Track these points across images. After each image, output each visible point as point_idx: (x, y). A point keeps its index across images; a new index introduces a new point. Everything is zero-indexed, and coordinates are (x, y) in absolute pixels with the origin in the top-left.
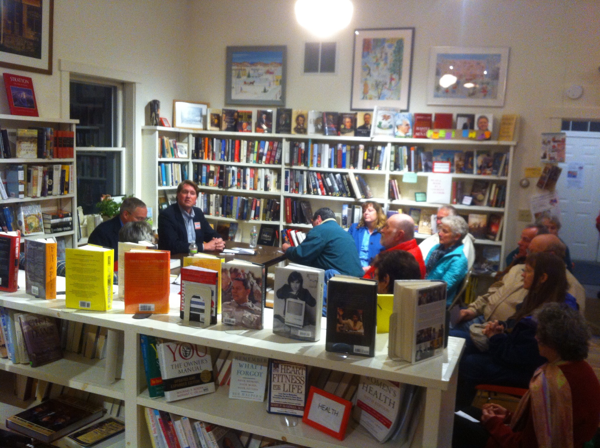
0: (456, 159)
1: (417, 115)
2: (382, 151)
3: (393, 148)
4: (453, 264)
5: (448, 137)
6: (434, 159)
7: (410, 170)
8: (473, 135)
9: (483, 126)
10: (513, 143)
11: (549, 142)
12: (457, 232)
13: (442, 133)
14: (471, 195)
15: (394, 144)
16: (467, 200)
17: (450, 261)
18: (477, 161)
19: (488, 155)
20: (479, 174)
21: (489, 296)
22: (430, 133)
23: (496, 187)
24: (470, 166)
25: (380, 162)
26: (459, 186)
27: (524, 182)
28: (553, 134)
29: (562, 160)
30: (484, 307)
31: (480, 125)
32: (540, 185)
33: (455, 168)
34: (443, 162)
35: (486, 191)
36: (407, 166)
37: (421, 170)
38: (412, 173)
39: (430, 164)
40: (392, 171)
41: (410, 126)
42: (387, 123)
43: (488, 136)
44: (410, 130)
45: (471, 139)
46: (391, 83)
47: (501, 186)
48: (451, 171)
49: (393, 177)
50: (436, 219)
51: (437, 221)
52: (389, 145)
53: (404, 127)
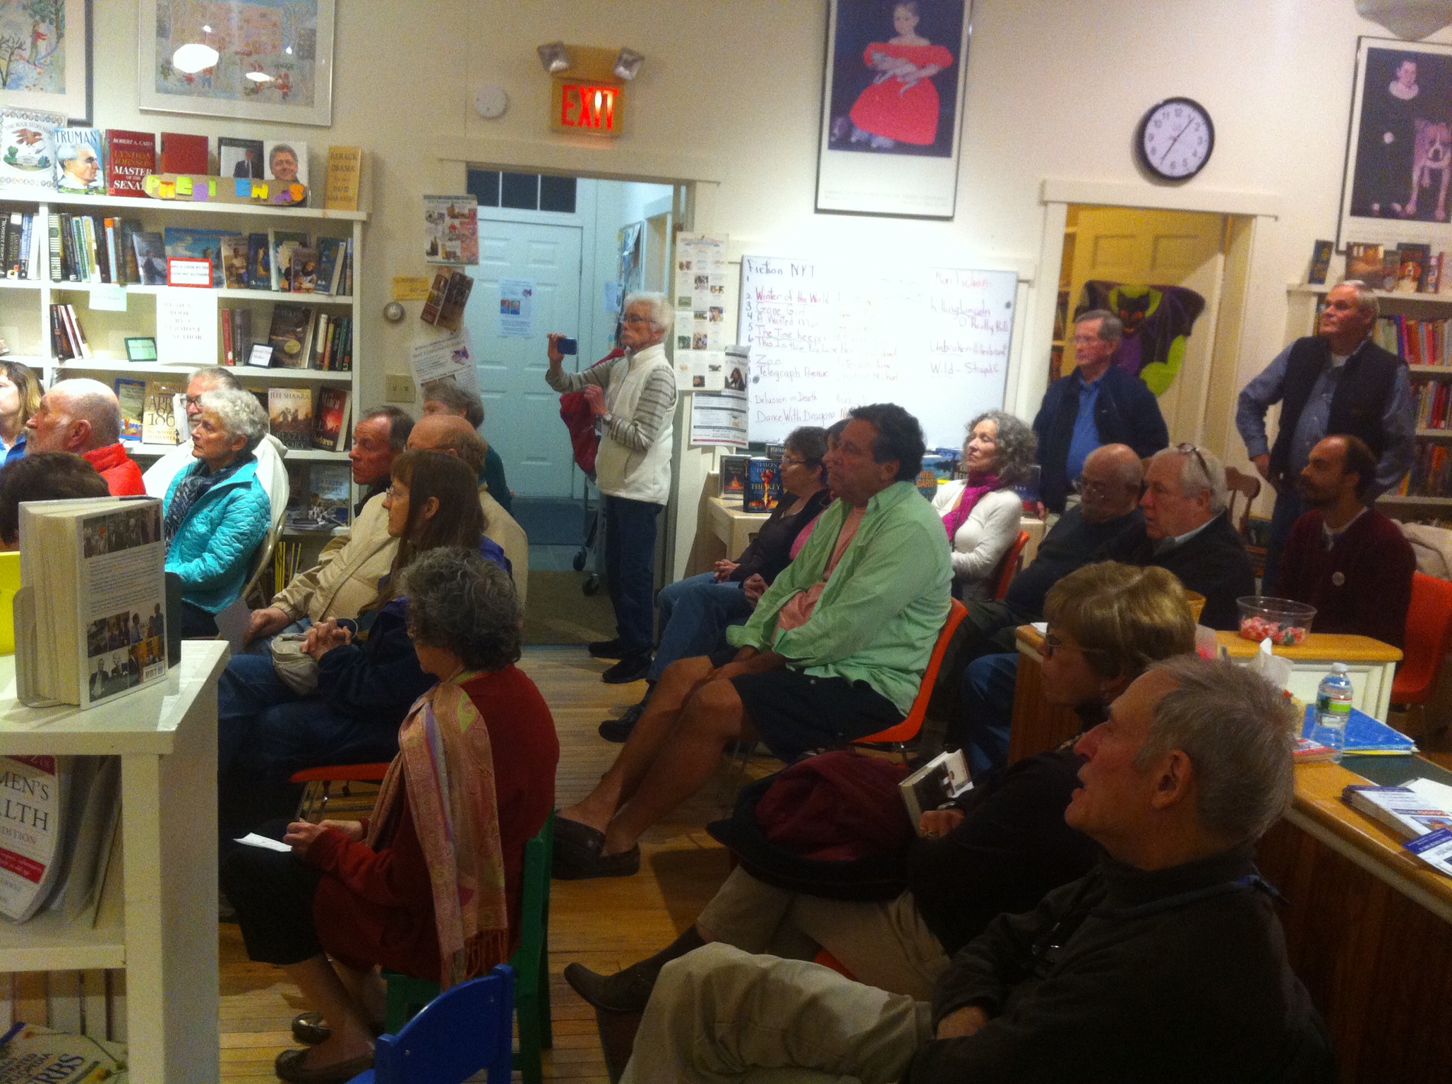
0: (225, 252)
1: (114, 134)
2: (25, 227)
3: (55, 221)
4: (231, 507)
5: (201, 195)
6: (169, 250)
7: (106, 278)
8: (262, 191)
9: (285, 171)
10: (361, 216)
11: (441, 216)
12: (239, 432)
13: (184, 183)
14: (269, 343)
15: (56, 208)
16: (262, 354)
17: (225, 501)
18: (279, 258)
19: (304, 244)
20: (284, 290)
21: (318, 571)
22: (151, 183)
23: (328, 323)
24: (261, 271)
25: (23, 257)
26: (238, 320)
27: (393, 310)
28: (449, 198)
29: (473, 261)
30: (308, 597)
31: (278, 168)
32: (429, 316)
33: (223, 274)
34: (191, 259)
35: (304, 332)
36: (97, 268)
37: (137, 280)
38: (114, 286)
39: (158, 263)
40: (56, 281)
41: (98, 163)
42: (33, 154)
43: (298, 198)
44: (100, 174)
45: (257, 201)
46: (34, 45)
47: (340, 318)
48: (215, 283)
49: (62, 298)
50: (185, 403)
51: (187, 408)
52: (44, 210)
53: (81, 165)
